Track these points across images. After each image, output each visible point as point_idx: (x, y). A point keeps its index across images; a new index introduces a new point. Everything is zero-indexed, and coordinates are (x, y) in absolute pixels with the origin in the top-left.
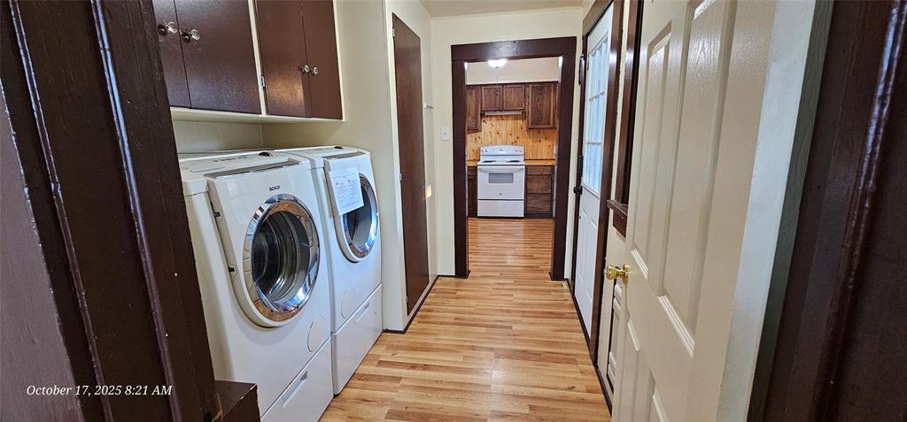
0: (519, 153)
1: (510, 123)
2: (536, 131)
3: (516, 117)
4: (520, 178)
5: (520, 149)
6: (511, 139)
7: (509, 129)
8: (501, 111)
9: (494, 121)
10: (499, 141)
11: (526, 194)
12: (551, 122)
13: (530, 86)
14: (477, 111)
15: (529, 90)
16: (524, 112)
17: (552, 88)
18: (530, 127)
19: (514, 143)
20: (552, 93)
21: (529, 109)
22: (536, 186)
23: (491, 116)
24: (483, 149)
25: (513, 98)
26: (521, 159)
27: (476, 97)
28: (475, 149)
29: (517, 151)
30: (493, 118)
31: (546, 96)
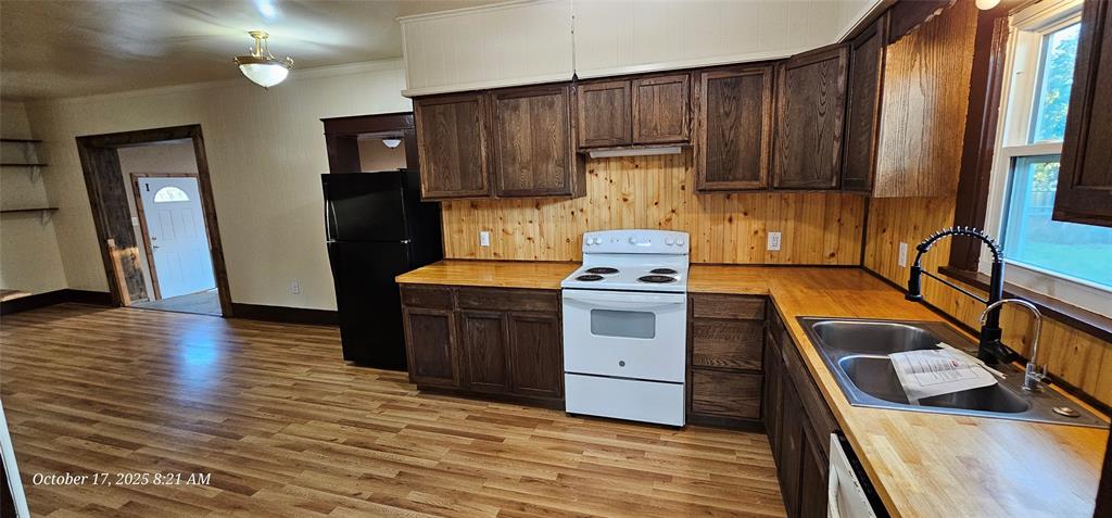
0: (675, 249)
1: (655, 174)
2: (721, 196)
3: (669, 162)
4: (673, 325)
5: (678, 241)
6: (657, 214)
7: (651, 191)
8: (626, 146)
9: (615, 172)
10: (628, 219)
11: (691, 367)
12: (763, 173)
13: (705, 77)
14: (566, 148)
15: (702, 91)
16: (687, 147)
17: (767, 79)
18: (704, 185)
19: (665, 225)
20: (766, 94)
21: (701, 139)
22: (717, 349)
23: (607, 159)
24: (589, 238)
25: (657, 110)
26: (680, 264)
27: (564, 113)
28: (572, 236)
29: (670, 246)
30: (613, 164)
31: (747, 102)
